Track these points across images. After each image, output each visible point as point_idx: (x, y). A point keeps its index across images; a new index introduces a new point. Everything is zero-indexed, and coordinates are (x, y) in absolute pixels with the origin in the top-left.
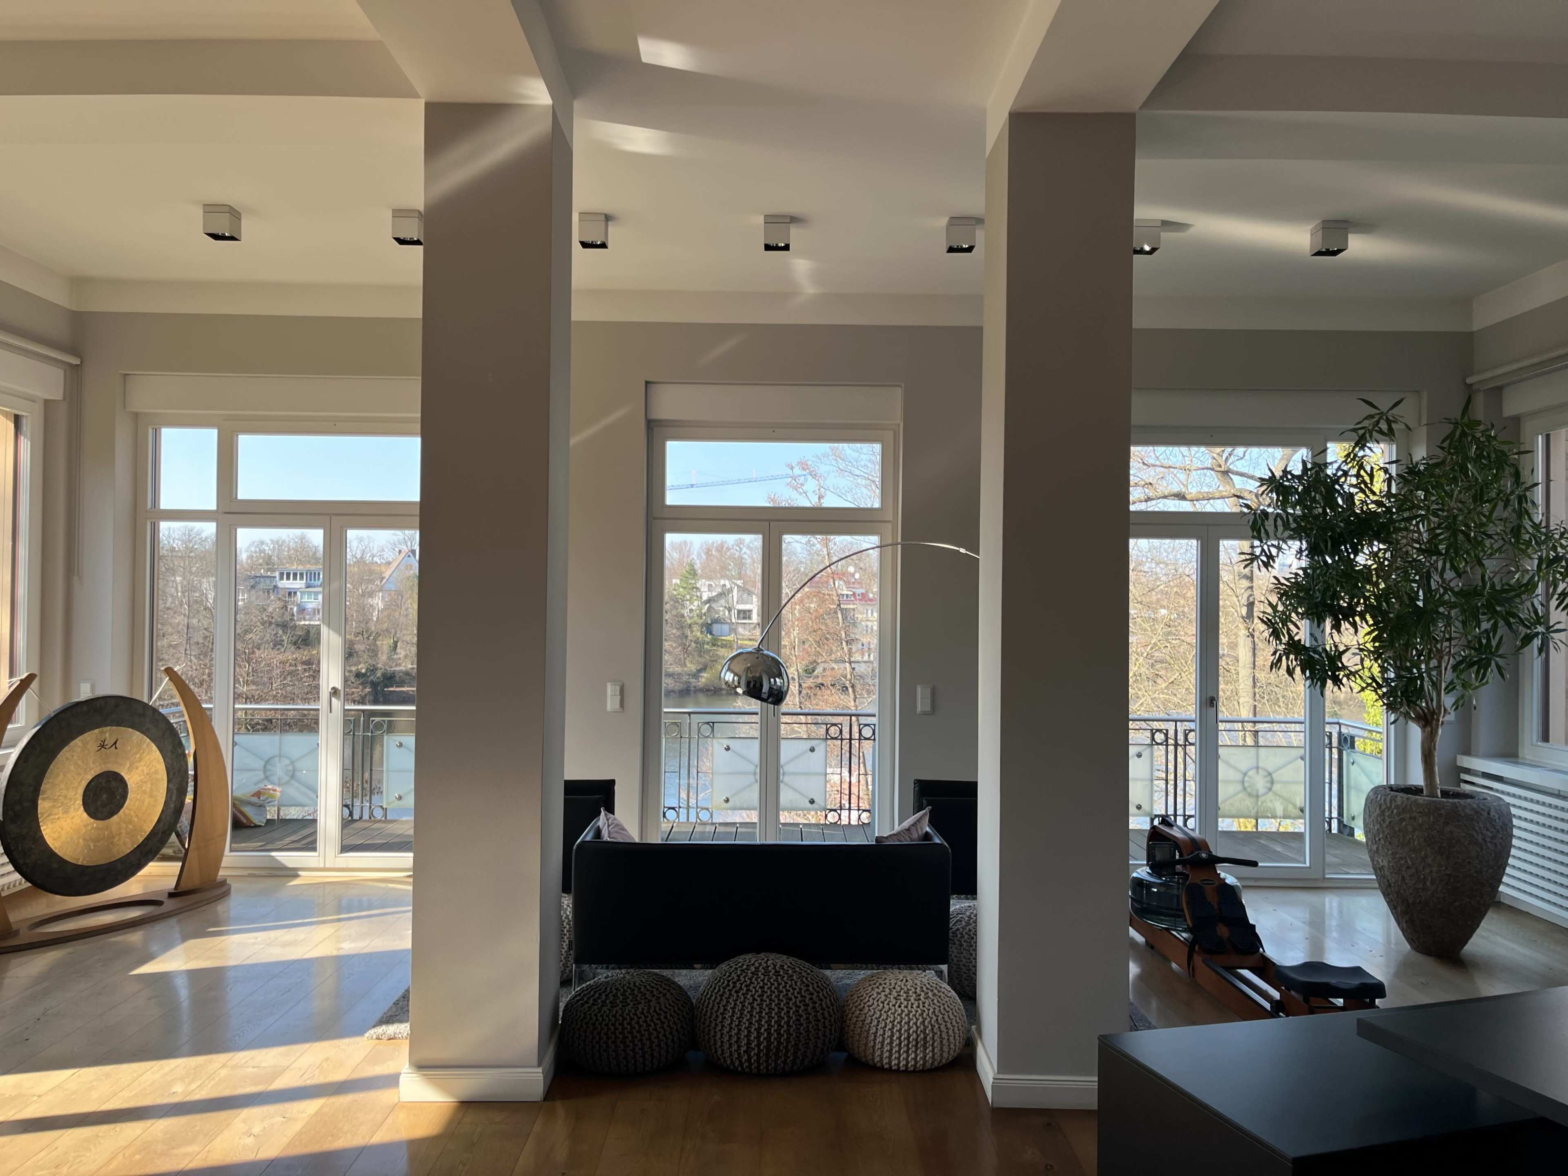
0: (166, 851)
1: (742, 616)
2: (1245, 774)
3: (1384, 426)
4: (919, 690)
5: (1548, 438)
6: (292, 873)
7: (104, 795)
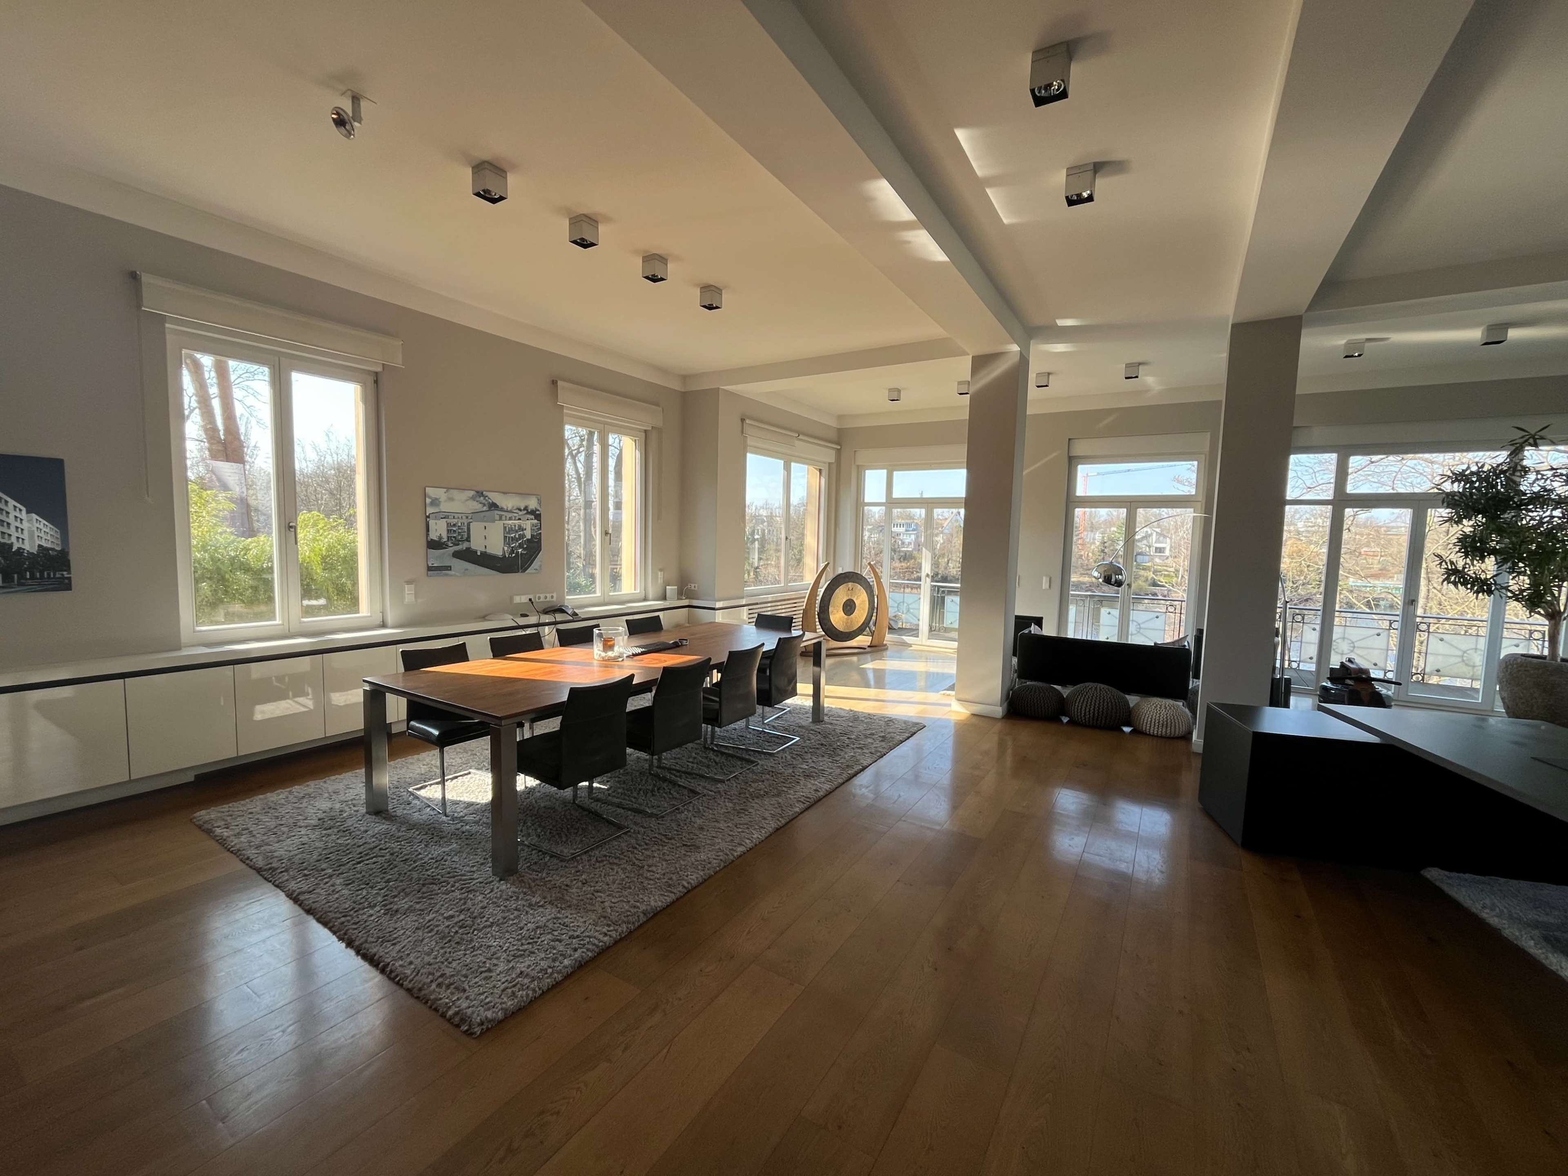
0: (864, 633)
1: (1158, 550)
2: (1465, 652)
3: (1531, 441)
6: (910, 645)
7: (849, 607)
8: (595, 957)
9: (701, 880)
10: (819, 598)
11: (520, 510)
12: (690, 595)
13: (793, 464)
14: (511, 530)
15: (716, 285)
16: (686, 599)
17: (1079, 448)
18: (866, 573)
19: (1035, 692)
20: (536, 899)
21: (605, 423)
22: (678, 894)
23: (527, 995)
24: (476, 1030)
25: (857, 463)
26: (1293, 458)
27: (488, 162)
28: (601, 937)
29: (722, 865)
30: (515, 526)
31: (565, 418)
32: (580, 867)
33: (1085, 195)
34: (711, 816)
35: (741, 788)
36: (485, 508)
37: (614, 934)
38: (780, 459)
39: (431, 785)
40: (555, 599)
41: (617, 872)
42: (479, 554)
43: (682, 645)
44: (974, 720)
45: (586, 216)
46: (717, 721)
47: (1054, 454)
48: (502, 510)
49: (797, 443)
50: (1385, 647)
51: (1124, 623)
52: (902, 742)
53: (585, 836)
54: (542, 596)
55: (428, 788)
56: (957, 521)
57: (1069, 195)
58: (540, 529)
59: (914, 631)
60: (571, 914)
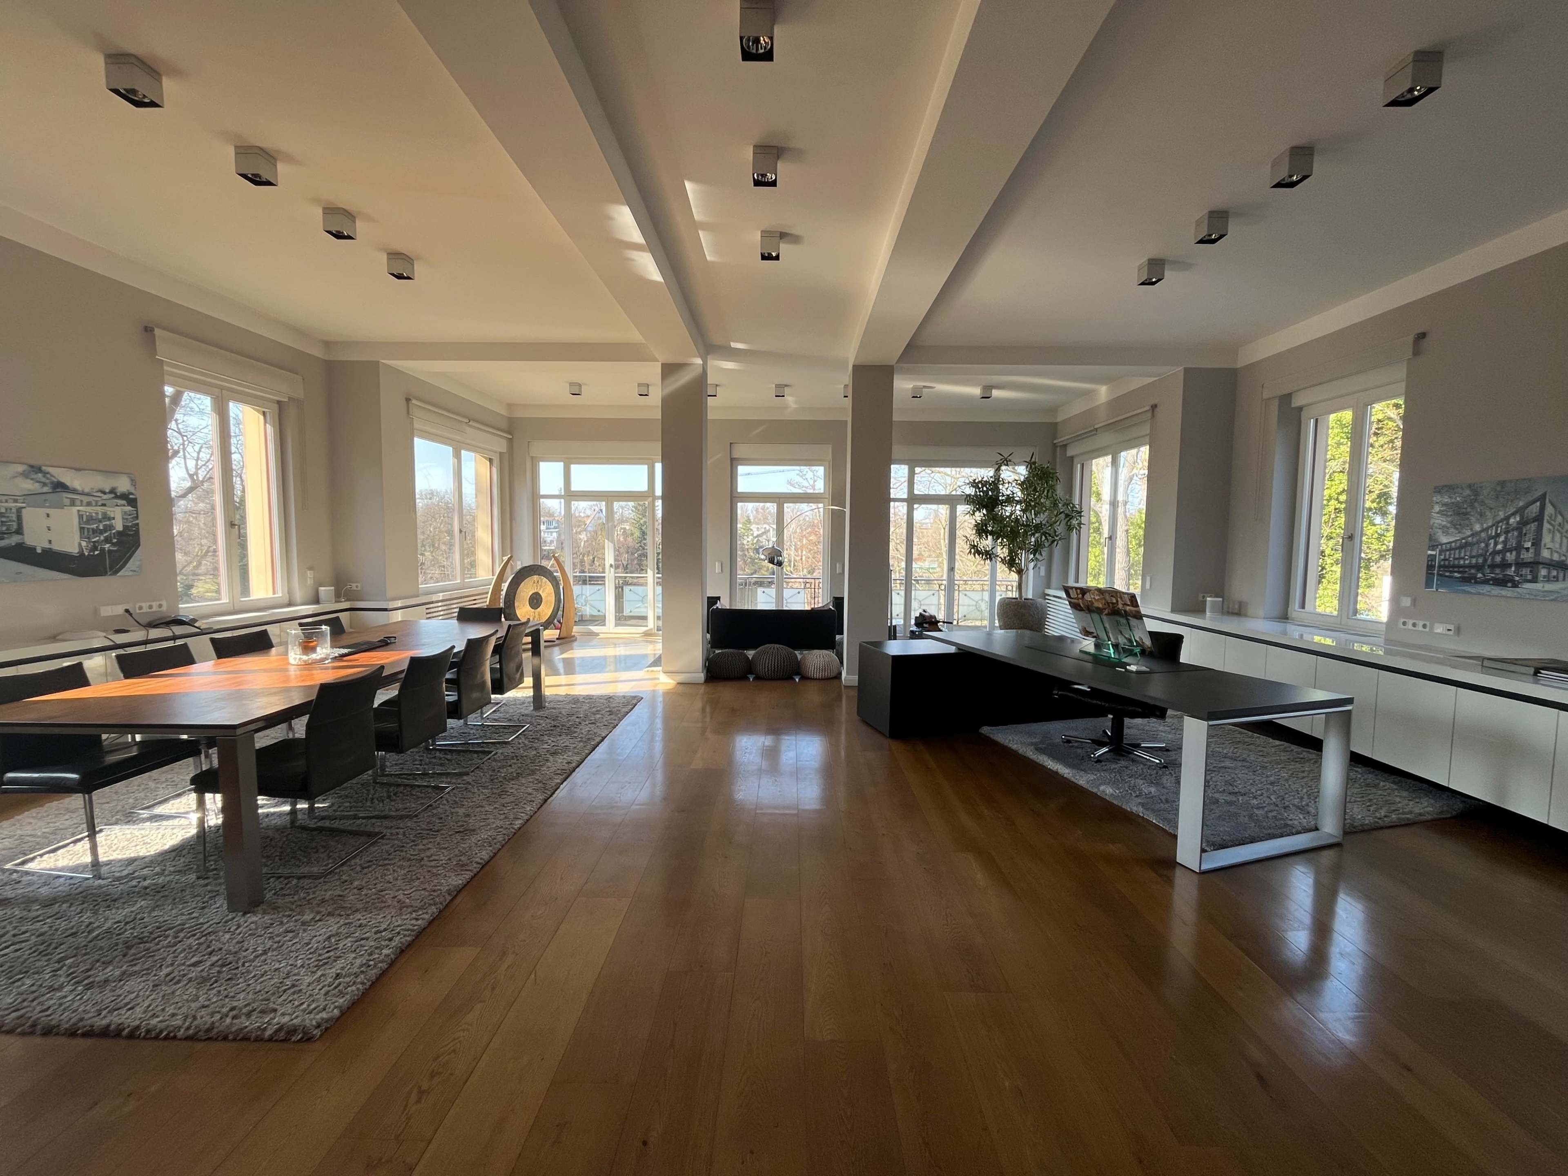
3: (1004, 462)
4: (838, 565)
5: (1083, 465)
6: (597, 634)
7: (535, 601)
8: (414, 940)
9: (492, 854)
10: (503, 593)
11: (104, 493)
12: (351, 596)
13: (463, 452)
14: (90, 519)
15: (408, 254)
16: (345, 601)
17: (740, 451)
18: (549, 564)
19: (728, 656)
20: (307, 917)
21: (222, 388)
22: (475, 871)
23: (358, 989)
24: (314, 1033)
25: (531, 455)
26: (892, 466)
27: (136, 57)
28: (414, 922)
29: (507, 838)
30: (97, 514)
31: (166, 377)
32: (344, 877)
33: (774, 254)
34: (471, 804)
35: (491, 775)
36: (46, 489)
37: (426, 916)
38: (450, 445)
39: (41, 855)
40: (164, 608)
41: (394, 871)
42: (39, 551)
43: (391, 643)
44: (681, 688)
45: (261, 149)
46: (457, 713)
47: (718, 456)
48: (74, 491)
49: (468, 430)
50: (937, 603)
51: (780, 597)
52: (628, 713)
53: (330, 852)
54: (145, 606)
55: (39, 859)
56: (599, 518)
57: (763, 252)
58: (137, 518)
59: (600, 620)
60: (363, 916)
